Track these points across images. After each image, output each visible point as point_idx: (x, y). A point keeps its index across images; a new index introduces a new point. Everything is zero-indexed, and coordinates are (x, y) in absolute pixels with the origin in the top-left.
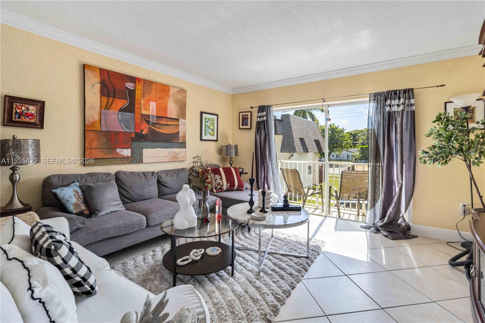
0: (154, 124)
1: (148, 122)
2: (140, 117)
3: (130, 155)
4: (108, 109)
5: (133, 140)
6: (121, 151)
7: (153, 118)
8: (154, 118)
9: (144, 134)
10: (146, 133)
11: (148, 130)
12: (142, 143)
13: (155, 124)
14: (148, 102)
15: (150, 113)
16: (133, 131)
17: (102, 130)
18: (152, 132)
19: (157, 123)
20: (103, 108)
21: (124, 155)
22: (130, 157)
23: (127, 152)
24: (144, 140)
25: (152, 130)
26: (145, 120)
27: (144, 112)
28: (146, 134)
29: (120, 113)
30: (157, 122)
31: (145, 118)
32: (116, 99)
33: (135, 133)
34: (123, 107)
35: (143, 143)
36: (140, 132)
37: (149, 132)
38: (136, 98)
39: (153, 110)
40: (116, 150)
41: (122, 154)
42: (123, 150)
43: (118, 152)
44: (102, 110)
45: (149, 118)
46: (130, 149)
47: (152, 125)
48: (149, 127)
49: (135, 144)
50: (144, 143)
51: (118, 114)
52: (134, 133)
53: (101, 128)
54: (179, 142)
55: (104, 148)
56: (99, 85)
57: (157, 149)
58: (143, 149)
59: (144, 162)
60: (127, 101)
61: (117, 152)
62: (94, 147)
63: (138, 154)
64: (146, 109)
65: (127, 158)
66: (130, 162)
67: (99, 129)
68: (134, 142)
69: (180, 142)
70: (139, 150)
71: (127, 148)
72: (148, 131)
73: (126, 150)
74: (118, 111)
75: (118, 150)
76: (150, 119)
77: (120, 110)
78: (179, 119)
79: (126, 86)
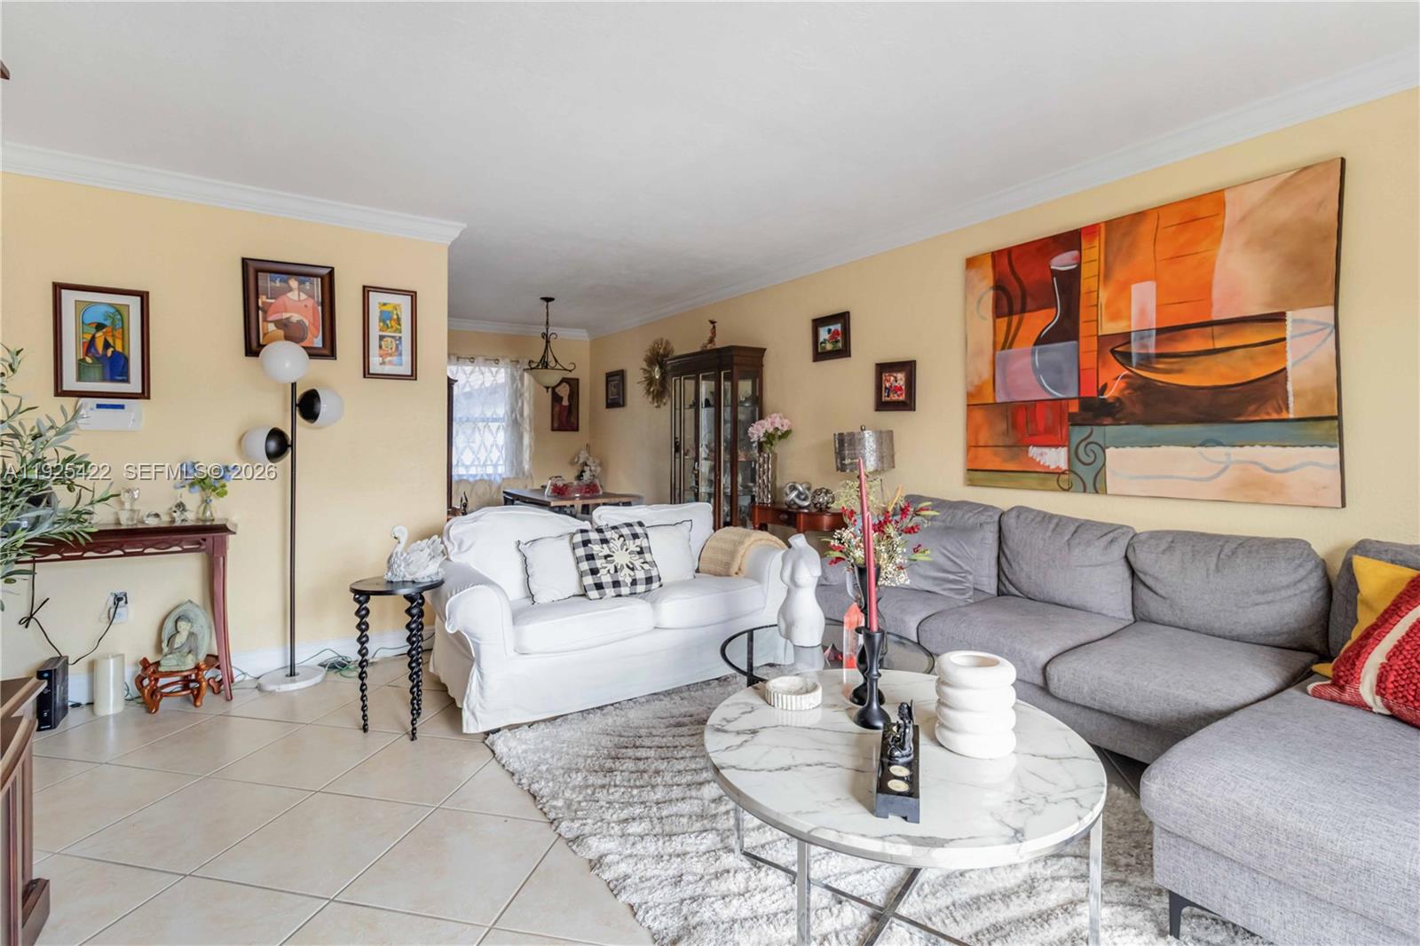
0: (1146, 361)
1: (1125, 358)
2: (1096, 348)
3: (1064, 466)
4: (1010, 347)
5: (1075, 421)
6: (1041, 454)
7: (1142, 338)
8: (1150, 336)
9: (1111, 401)
10: (1117, 395)
11: (1123, 385)
12: (1103, 427)
13: (1154, 360)
14: (1124, 288)
15: (1130, 326)
16: (1074, 394)
17: (998, 400)
18: (1143, 389)
19: (1159, 356)
20: (999, 346)
21: (1047, 464)
22: (1065, 470)
23: (1055, 458)
24: (1109, 420)
25: (1140, 382)
26: (1113, 351)
27: (1109, 328)
28: (1118, 399)
29: (1037, 348)
30: (1159, 351)
31: (1110, 348)
32: (1026, 315)
33: (1079, 398)
34: (1041, 333)
35: (1107, 427)
36: (1095, 395)
37: (1126, 392)
38: (1083, 289)
39: (1143, 312)
40: (1027, 452)
41: (1042, 463)
42: (1046, 450)
43: (1032, 458)
44: (997, 353)
45: (1129, 342)
46: (1065, 449)
47: (1139, 366)
48: (1127, 372)
49: (1078, 434)
50: (1108, 429)
51: (1033, 353)
52: (1077, 401)
53: (994, 398)
54: (1284, 415)
55: (1001, 444)
56: (991, 294)
57: (1163, 449)
58: (1108, 448)
59: (1109, 492)
60: (1054, 310)
61: (1030, 455)
62: (981, 443)
63: (1090, 464)
64: (1115, 317)
65: (1058, 473)
66: (1066, 487)
67: (991, 401)
68: (1077, 428)
69: (1291, 416)
70: (1093, 452)
71: (1057, 446)
72: (1127, 388)
73: (1053, 449)
74: (1033, 343)
75: (1034, 451)
76: (1130, 347)
77: (1035, 344)
78: (1284, 314)
79: (1052, 267)
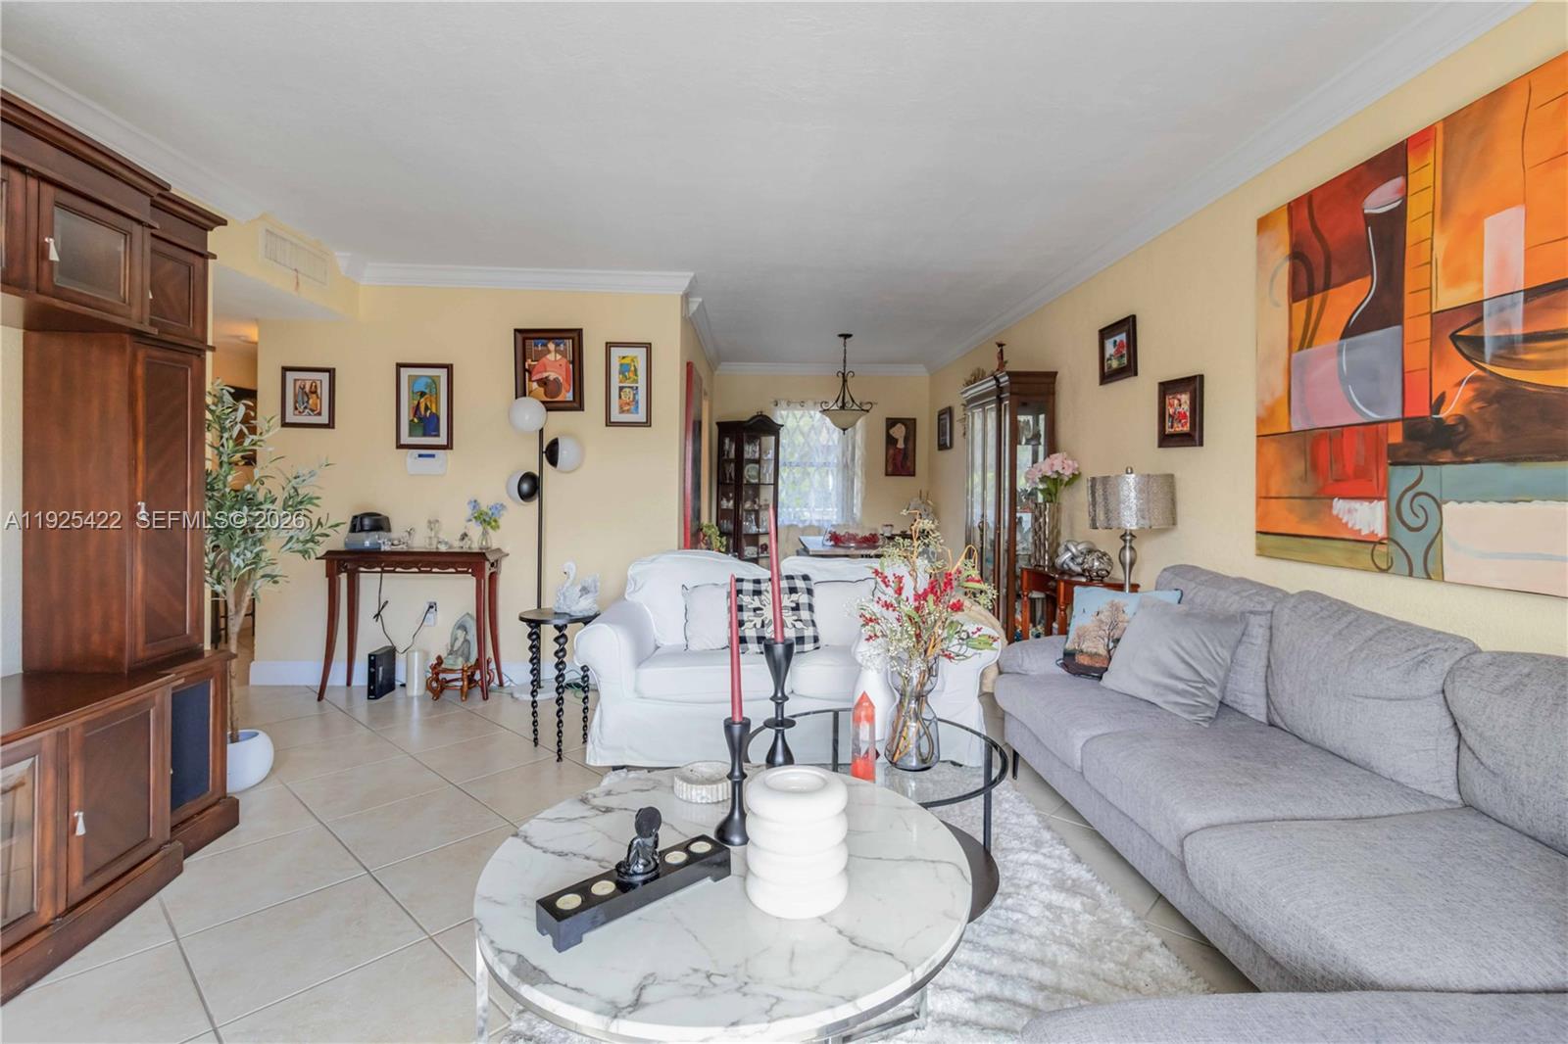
0: (1509, 350)
1: (1473, 346)
2: (1428, 335)
3: (1380, 531)
4: (1310, 346)
5: (1399, 458)
6: (1350, 511)
7: (1502, 309)
8: (1514, 305)
9: (1450, 422)
10: (1460, 412)
11: (1470, 394)
12: (1438, 467)
13: (1520, 346)
14: (1474, 224)
15: (1481, 290)
16: (1396, 414)
17: (1295, 427)
18: (1504, 398)
19: (1530, 338)
20: (1296, 345)
21: (1357, 527)
22: (1384, 539)
23: (1367, 517)
24: (1448, 455)
25: (1498, 387)
26: (1454, 338)
27: (1448, 298)
28: (1462, 419)
29: (1345, 342)
30: (1531, 330)
31: (1450, 332)
32: (1331, 291)
33: (1404, 420)
34: (1351, 317)
35: (1445, 468)
36: (1427, 414)
37: (1476, 406)
38: (1410, 240)
39: (1502, 265)
40: (1331, 507)
41: (1350, 525)
42: (1356, 505)
43: (1337, 516)
44: (1294, 355)
45: (1480, 319)
46: (1383, 503)
47: (1498, 359)
48: (1476, 372)
49: (1401, 478)
50: (1447, 469)
51: (1340, 352)
52: (1400, 424)
53: (1289, 424)
55: (1296, 495)
56: (1286, 266)
57: (1537, 506)
58: (1446, 502)
59: (1446, 579)
60: (1369, 278)
61: (1335, 512)
62: (1273, 494)
63: (1418, 529)
64: (1458, 278)
65: (1373, 542)
66: (1384, 567)
67: (1285, 429)
68: (1399, 469)
70: (1422, 507)
71: (1370, 499)
72: (1477, 398)
73: (1366, 504)
74: (1338, 338)
75: (1339, 506)
76: (1481, 329)
77: (1344, 336)
79: (1366, 211)
